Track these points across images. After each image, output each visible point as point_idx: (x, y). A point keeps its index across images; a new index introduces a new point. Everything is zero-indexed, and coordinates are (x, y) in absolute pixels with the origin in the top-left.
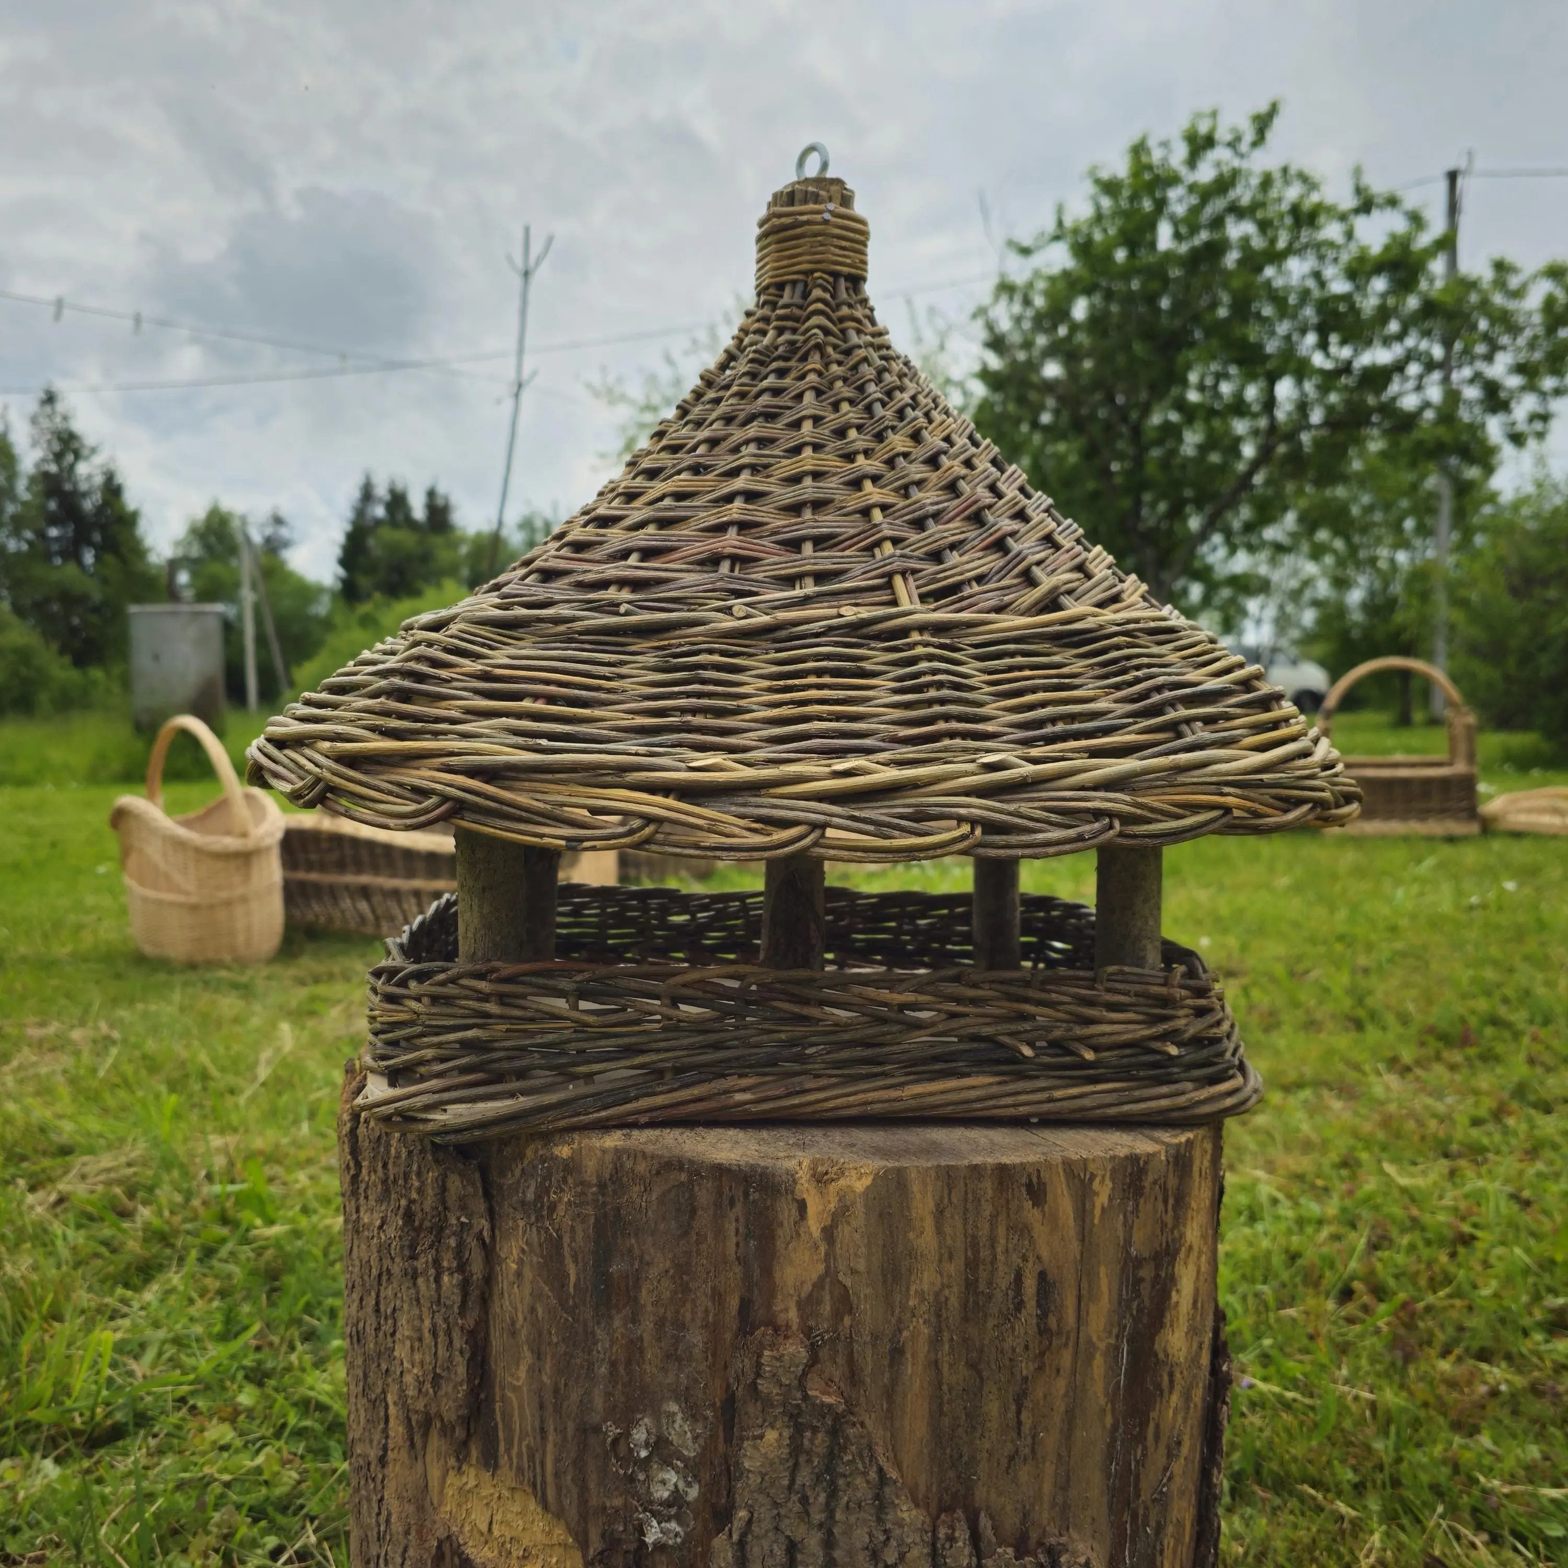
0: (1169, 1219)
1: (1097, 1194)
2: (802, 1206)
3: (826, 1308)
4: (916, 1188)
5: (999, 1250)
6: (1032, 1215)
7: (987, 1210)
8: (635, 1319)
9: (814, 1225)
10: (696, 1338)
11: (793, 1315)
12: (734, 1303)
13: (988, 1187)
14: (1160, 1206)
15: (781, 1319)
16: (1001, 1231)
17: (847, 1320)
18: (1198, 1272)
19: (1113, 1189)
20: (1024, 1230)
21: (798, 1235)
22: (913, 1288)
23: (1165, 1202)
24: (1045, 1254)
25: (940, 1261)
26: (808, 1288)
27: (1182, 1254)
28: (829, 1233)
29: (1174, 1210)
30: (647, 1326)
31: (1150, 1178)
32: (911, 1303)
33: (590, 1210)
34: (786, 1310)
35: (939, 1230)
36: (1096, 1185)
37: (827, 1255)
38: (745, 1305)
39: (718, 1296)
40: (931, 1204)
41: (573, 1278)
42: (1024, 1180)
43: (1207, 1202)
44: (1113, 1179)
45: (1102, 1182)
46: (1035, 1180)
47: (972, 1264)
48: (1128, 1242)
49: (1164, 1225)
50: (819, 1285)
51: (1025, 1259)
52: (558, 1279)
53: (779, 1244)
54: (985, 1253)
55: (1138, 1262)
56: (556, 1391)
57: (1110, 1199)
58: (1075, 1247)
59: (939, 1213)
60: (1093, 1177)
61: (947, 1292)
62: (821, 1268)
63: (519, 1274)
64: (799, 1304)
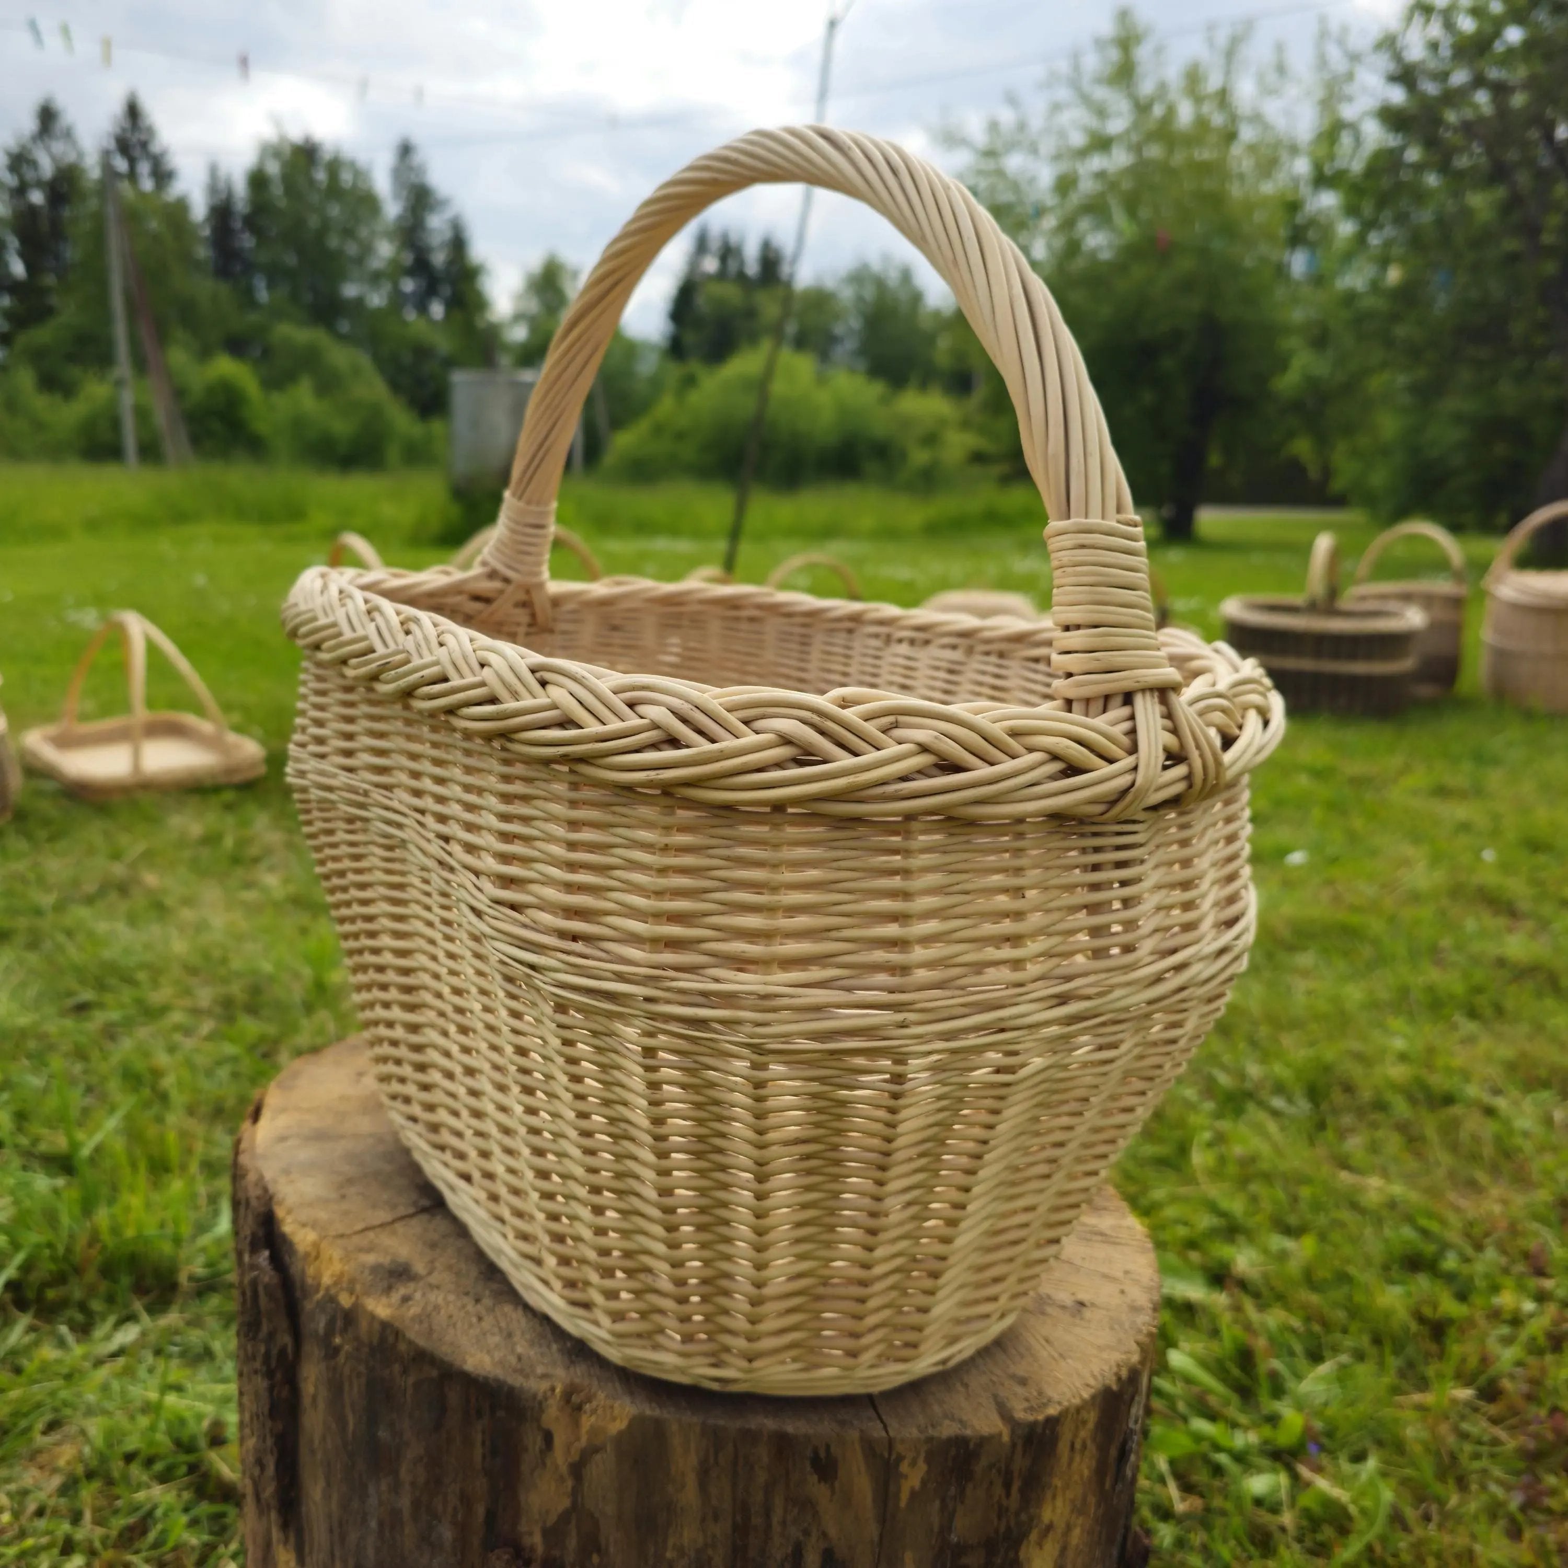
0: (1014, 1500)
1: (906, 1477)
2: (548, 1438)
3: (572, 1543)
4: (676, 1441)
5: (776, 1519)
6: (817, 1490)
7: (762, 1477)
8: (396, 1488)
9: (560, 1458)
10: (447, 1533)
11: (537, 1539)
12: (480, 1511)
13: (763, 1454)
14: (998, 1490)
15: (527, 1541)
16: (778, 1502)
17: (595, 1559)
18: (1064, 1549)
19: (928, 1472)
20: (807, 1505)
21: (544, 1464)
22: (671, 1542)
23: (1007, 1486)
24: (833, 1532)
25: (703, 1520)
26: (552, 1519)
27: (1034, 1536)
28: (577, 1470)
29: (1022, 1491)
30: (405, 1503)
31: (984, 1462)
32: (669, 1555)
33: (362, 1368)
34: (531, 1534)
35: (703, 1487)
36: (904, 1467)
37: (573, 1488)
38: (491, 1517)
39: (466, 1500)
40: (693, 1460)
41: (351, 1427)
42: (809, 1453)
43: (1086, 1472)
44: (928, 1461)
45: (913, 1463)
46: (822, 1454)
47: (741, 1529)
48: (947, 1528)
49: (1002, 1511)
50: (565, 1517)
51: (807, 1533)
52: (341, 1420)
53: (525, 1468)
54: (757, 1521)
55: (961, 1550)
56: (340, 1525)
57: (924, 1483)
58: (872, 1530)
59: (704, 1473)
60: (900, 1458)
61: (710, 1552)
62: (566, 1503)
63: (314, 1398)
64: (545, 1533)
